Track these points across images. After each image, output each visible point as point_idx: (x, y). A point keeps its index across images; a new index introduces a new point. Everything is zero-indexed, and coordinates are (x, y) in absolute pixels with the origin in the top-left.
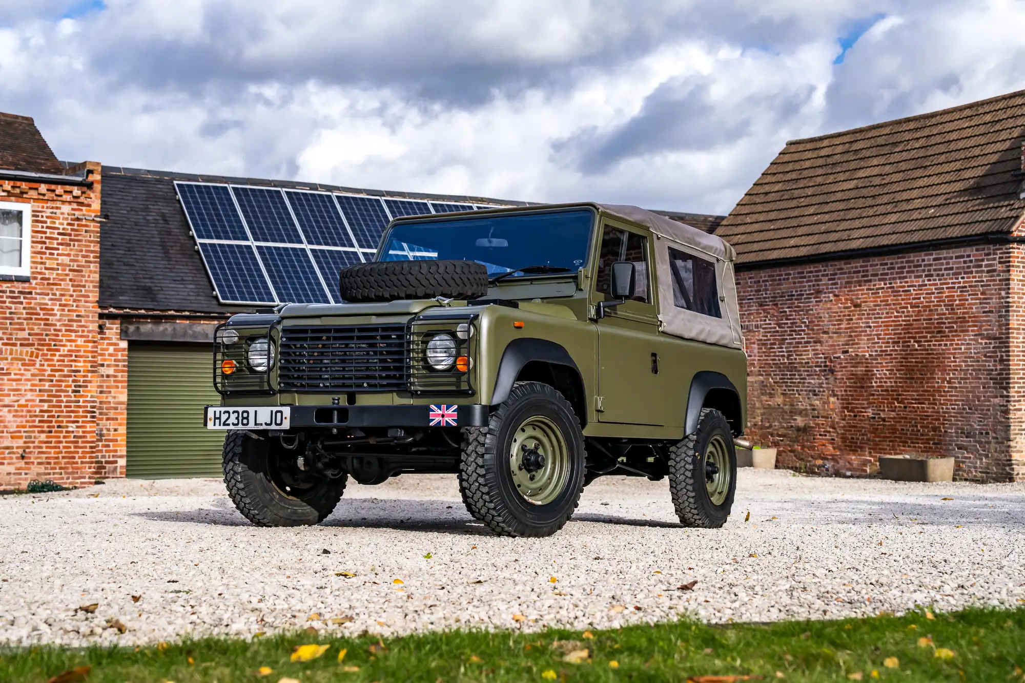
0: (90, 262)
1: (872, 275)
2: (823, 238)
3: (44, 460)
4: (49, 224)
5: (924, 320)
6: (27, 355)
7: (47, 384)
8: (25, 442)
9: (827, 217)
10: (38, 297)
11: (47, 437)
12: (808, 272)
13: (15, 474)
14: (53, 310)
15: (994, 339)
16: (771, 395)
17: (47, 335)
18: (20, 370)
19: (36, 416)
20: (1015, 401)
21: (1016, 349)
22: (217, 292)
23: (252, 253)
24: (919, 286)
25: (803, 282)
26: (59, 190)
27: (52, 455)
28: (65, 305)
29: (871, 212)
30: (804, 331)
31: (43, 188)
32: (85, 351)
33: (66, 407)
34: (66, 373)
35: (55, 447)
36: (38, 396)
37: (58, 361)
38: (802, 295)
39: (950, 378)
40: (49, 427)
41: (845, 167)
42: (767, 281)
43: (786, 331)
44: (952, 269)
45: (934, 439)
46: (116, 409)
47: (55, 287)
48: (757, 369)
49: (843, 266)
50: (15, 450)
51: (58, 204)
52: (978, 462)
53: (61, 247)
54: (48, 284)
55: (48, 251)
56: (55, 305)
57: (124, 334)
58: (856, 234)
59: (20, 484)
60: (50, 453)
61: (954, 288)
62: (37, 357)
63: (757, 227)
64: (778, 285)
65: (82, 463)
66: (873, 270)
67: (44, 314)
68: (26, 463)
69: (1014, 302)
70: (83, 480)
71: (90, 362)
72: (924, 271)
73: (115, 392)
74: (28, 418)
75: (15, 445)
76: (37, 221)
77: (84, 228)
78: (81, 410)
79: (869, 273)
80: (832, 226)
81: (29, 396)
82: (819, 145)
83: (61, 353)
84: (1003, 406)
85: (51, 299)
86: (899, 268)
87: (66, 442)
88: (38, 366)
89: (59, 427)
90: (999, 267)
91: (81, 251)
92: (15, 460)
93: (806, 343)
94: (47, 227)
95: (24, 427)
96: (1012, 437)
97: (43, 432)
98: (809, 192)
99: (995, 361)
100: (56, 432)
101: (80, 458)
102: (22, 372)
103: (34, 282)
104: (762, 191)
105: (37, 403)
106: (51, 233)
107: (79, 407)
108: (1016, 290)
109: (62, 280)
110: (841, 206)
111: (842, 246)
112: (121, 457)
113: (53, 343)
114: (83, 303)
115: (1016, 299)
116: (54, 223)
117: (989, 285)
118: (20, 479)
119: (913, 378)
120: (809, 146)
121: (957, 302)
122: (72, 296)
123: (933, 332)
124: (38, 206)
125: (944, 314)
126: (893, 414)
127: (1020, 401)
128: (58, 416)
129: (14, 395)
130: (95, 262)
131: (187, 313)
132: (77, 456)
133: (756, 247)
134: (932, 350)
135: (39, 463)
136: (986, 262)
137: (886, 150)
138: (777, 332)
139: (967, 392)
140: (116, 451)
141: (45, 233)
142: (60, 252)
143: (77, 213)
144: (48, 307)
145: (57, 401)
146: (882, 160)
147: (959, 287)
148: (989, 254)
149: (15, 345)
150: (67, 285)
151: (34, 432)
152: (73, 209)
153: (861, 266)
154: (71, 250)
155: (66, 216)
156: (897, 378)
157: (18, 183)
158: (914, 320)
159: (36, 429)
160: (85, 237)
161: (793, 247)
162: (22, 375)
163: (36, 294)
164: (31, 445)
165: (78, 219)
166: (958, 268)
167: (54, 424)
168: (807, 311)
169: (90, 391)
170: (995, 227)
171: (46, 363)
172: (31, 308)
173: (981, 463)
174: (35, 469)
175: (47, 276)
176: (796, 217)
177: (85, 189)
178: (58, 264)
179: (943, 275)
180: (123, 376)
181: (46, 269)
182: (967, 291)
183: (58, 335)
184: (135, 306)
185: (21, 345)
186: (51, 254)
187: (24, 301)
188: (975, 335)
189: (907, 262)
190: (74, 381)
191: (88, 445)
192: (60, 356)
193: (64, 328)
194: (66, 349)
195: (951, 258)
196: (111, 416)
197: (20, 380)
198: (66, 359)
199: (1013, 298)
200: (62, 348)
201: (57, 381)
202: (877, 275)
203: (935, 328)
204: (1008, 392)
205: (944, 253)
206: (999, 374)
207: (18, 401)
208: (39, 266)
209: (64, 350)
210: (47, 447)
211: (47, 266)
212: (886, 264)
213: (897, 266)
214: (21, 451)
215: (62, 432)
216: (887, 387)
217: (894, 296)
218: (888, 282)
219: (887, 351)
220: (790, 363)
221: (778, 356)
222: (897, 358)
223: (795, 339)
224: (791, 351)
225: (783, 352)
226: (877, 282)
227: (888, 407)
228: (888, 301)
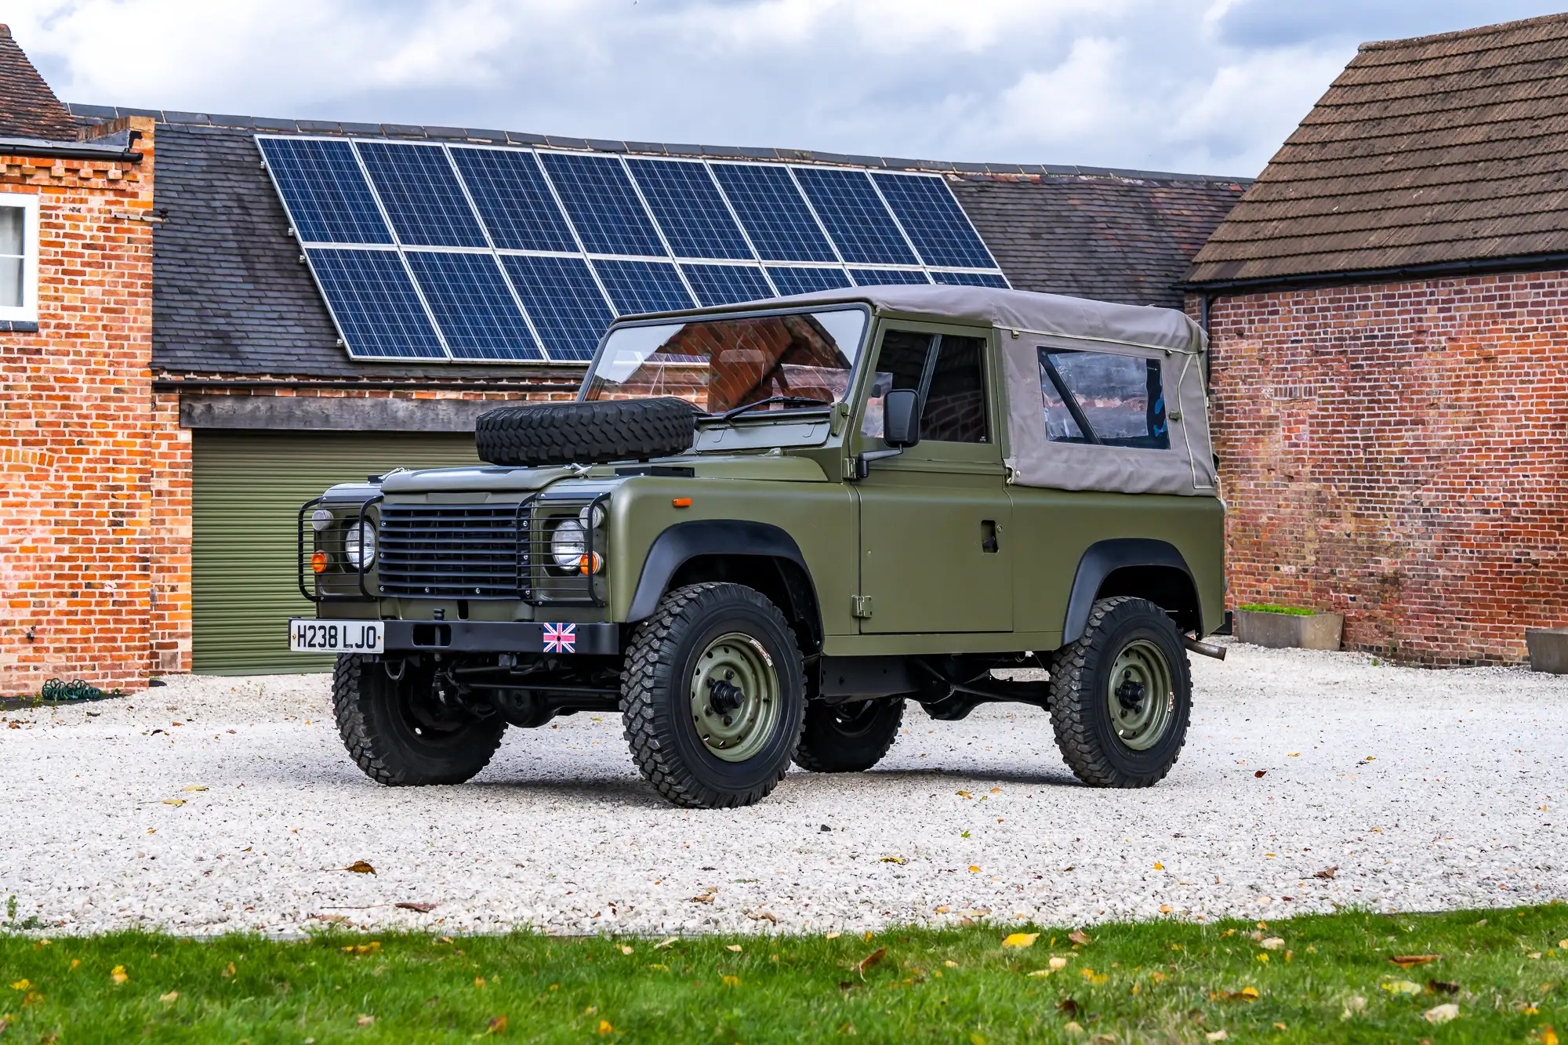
0: (137, 295)
1: (1517, 305)
2: (1428, 233)
3: (65, 645)
4: (68, 230)
6: (33, 461)
7: (68, 511)
8: (34, 614)
9: (1435, 194)
10: (51, 358)
11: (69, 604)
12: (1401, 296)
13: (17, 668)
14: (76, 380)
16: (1334, 517)
17: (66, 425)
18: (23, 486)
19: (50, 567)
22: (343, 339)
23: (400, 265)
25: (1393, 313)
26: (86, 169)
27: (79, 635)
28: (96, 372)
29: (1514, 187)
30: (1394, 401)
31: (59, 167)
32: (130, 453)
33: (99, 550)
34: (98, 491)
35: (83, 622)
36: (53, 532)
37: (85, 470)
38: (1392, 337)
40: (72, 586)
41: (1466, 100)
42: (1327, 309)
43: (1360, 402)
46: (173, 551)
47: (79, 341)
48: (1308, 469)
49: (1465, 287)
50: (17, 627)
51: (84, 194)
53: (88, 269)
54: (68, 335)
55: (67, 278)
56: (80, 371)
57: (185, 417)
58: (1487, 229)
59: (26, 686)
60: (75, 631)
62: (50, 464)
63: (1307, 207)
64: (1347, 317)
65: (128, 648)
66: (1518, 297)
67: (62, 389)
68: (36, 650)
70: (129, 679)
71: (139, 470)
73: (172, 522)
74: (38, 572)
75: (18, 618)
76: (49, 225)
77: (127, 236)
78: (124, 556)
79: (1512, 301)
80: (1447, 212)
81: (39, 532)
82: (1419, 54)
83: (91, 456)
85: (73, 362)
87: (101, 612)
88: (52, 479)
89: (88, 586)
91: (122, 275)
92: (17, 645)
93: (1398, 423)
94: (66, 236)
95: (32, 586)
97: (62, 595)
98: (1403, 143)
100: (84, 595)
101: (124, 640)
102: (27, 490)
103: (43, 332)
104: (1316, 138)
105: (52, 544)
106: (72, 245)
107: (121, 550)
109: (89, 328)
110: (1461, 174)
111: (1462, 251)
112: (183, 636)
113: (77, 439)
114: (125, 368)
116: (77, 227)
118: (27, 677)
120: (1401, 56)
122: (107, 355)
124: (49, 198)
126: (1551, 555)
128: (87, 568)
129: (14, 531)
130: (145, 295)
131: (293, 380)
132: (119, 636)
133: (1307, 245)
135: (58, 650)
137: (1539, 71)
138: (1346, 402)
140: (175, 626)
141: (62, 245)
142: (86, 278)
143: (114, 208)
144: (69, 376)
145: (85, 541)
146: (1533, 91)
149: (13, 443)
150: (97, 335)
151: (47, 595)
152: (108, 202)
153: (1498, 289)
154: (105, 274)
155: (96, 214)
156: (1559, 490)
157: (18, 160)
159: (51, 591)
160: (127, 251)
161: (1374, 248)
162: (26, 495)
163: (49, 353)
164: (44, 618)
165: (116, 220)
167: (80, 580)
168: (1400, 365)
169: (139, 523)
171: (66, 475)
172: (40, 378)
174: (52, 660)
175: (65, 321)
176: (1379, 191)
177: (128, 166)
178: (84, 300)
180: (185, 494)
181: (64, 308)
183: (84, 425)
184: (205, 368)
185: (25, 443)
186: (71, 282)
187: (29, 366)
190: (112, 505)
191: (137, 617)
192: (89, 461)
193: (94, 413)
194: (99, 449)
196: (166, 563)
197: (23, 504)
198: (98, 466)
200: (91, 448)
201: (85, 505)
202: (1525, 305)
207: (20, 541)
208: (52, 304)
209: (95, 452)
210: (69, 622)
211: (66, 303)
212: (1542, 286)
213: (1560, 290)
214: (27, 628)
215: (93, 595)
216: (1542, 505)
217: (1556, 343)
218: (1544, 318)
219: (1542, 441)
220: (1368, 460)
221: (1347, 446)
222: (1560, 455)
223: (1378, 415)
224: (1371, 438)
225: (1356, 439)
226: (1526, 318)
227: (1542, 541)
228: (1544, 351)
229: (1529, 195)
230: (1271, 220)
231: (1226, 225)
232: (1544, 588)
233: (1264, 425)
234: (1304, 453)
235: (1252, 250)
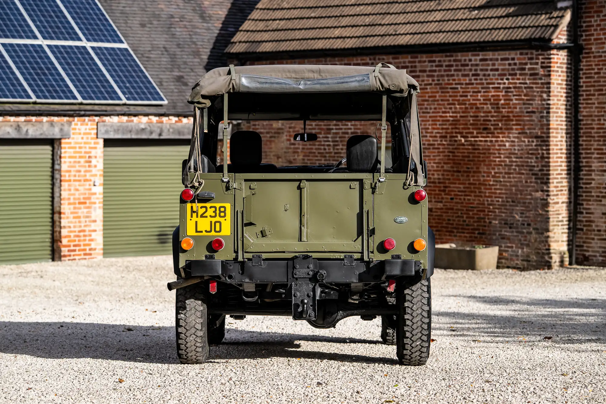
1: (420, 71)
5: (471, 116)
9: (369, 9)
15: (537, 137)
20: (554, 195)
21: (555, 148)
24: (466, 84)
39: (495, 173)
44: (497, 70)
45: (479, 229)
48: (301, 157)
52: (520, 251)
58: (402, 29)
61: (499, 88)
63: (296, 13)
66: (421, 66)
69: (554, 104)
72: (471, 70)
79: (418, 69)
80: (378, 19)
84: (543, 199)
86: (446, 66)
90: (541, 72)
96: (551, 228)
99: (537, 158)
108: (556, 93)
111: (389, 41)
115: (556, 102)
117: (532, 88)
119: (459, 172)
121: (502, 102)
123: (480, 129)
125: (490, 112)
126: (440, 205)
127: (557, 195)
133: (298, 35)
134: (479, 145)
136: (529, 66)
139: (511, 186)
147: (504, 88)
148: (531, 59)
153: (410, 62)
156: (444, 171)
158: (461, 117)
161: (338, 38)
166: (503, 70)
170: (538, 34)
173: (523, 252)
176: (337, 6)
179: (489, 75)
182: (512, 92)
188: (519, 133)
189: (455, 61)
195: (497, 60)
199: (553, 100)
202: (425, 71)
203: (481, 124)
204: (549, 187)
205: (490, 55)
206: (540, 170)
212: (434, 61)
213: (444, 64)
216: (434, 179)
217: (442, 92)
218: (436, 78)
219: (434, 145)
220: (335, 153)
221: (324, 145)
222: (444, 152)
223: (341, 129)
224: (337, 141)
225: (329, 141)
226: (426, 78)
227: (435, 198)
228: (435, 97)
229: (423, 12)
230: (274, 20)
231: (250, 21)
232: (436, 223)
233: (275, 133)
234: (298, 148)
235: (266, 36)
